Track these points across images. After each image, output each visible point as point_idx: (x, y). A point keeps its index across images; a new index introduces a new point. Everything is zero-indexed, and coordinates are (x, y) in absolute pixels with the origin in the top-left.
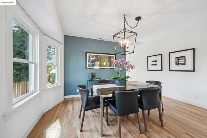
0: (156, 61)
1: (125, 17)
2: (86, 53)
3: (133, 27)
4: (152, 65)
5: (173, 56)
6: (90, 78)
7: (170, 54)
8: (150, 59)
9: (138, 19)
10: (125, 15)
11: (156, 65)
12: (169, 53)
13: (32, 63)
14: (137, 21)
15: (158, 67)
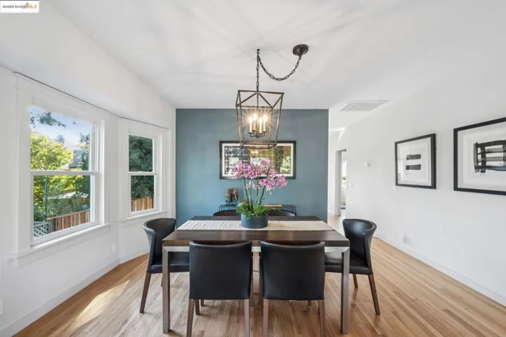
0: (418, 157)
1: (258, 57)
2: (221, 142)
3: (283, 77)
4: (408, 168)
5: (468, 141)
6: (227, 201)
7: (459, 133)
8: (404, 150)
9: (298, 50)
10: (258, 50)
11: (418, 167)
12: (456, 131)
13: (93, 174)
14: (298, 57)
15: (424, 177)
